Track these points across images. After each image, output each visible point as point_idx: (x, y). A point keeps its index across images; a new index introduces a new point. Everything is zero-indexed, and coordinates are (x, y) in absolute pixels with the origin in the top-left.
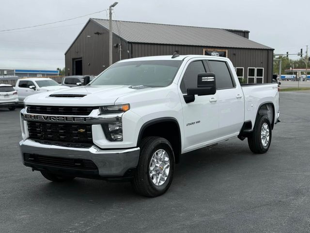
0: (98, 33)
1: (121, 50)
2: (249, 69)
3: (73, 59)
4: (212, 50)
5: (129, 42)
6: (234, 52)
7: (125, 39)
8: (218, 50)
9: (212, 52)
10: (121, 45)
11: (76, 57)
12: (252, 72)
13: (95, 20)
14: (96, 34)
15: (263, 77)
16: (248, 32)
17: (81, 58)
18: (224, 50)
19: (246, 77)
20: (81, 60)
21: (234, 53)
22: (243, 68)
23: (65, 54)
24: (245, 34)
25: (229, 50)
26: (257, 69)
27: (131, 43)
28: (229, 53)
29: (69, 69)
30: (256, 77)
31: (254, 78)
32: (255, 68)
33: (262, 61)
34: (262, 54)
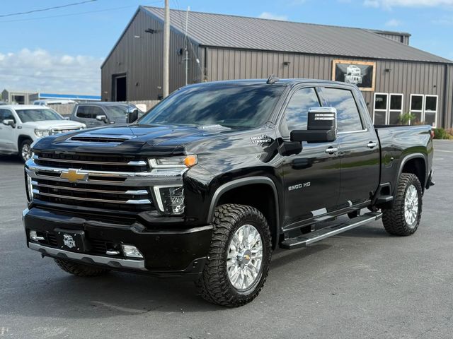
0: (151, 31)
1: (187, 59)
2: (413, 97)
3: (114, 76)
4: (349, 62)
5: (201, 46)
6: (388, 65)
7: (195, 40)
8: (360, 63)
9: (348, 65)
10: (188, 50)
11: (117, 73)
12: (417, 103)
13: (147, 9)
14: (147, 31)
15: (436, 112)
16: (408, 36)
17: (125, 74)
18: (369, 63)
19: (406, 110)
20: (125, 78)
21: (388, 68)
22: (402, 95)
23: (102, 68)
24: (403, 37)
25: (379, 63)
26: (427, 97)
27: (205, 47)
28: (379, 68)
29: (106, 92)
30: (424, 111)
31: (420, 113)
32: (423, 95)
33: (435, 84)
34: (435, 71)
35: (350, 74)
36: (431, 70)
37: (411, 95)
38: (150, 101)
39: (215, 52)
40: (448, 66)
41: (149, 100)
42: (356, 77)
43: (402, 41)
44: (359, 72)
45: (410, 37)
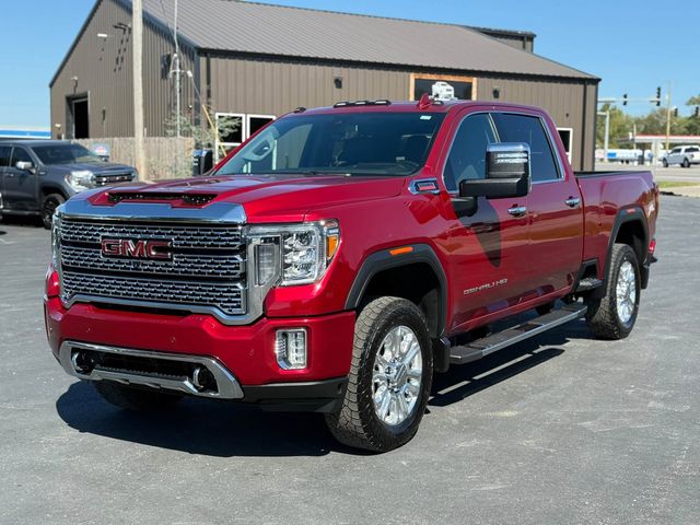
0: (122, 26)
1: (178, 70)
3: (70, 100)
8: (452, 78)
9: (435, 83)
14: (116, 26)
15: (570, 153)
17: (87, 96)
18: (467, 79)
20: (87, 102)
23: (51, 86)
28: (481, 87)
29: (58, 126)
34: (568, 92)
35: (437, 95)
38: (116, 139)
41: (113, 136)
43: (524, 46)
45: (535, 39)
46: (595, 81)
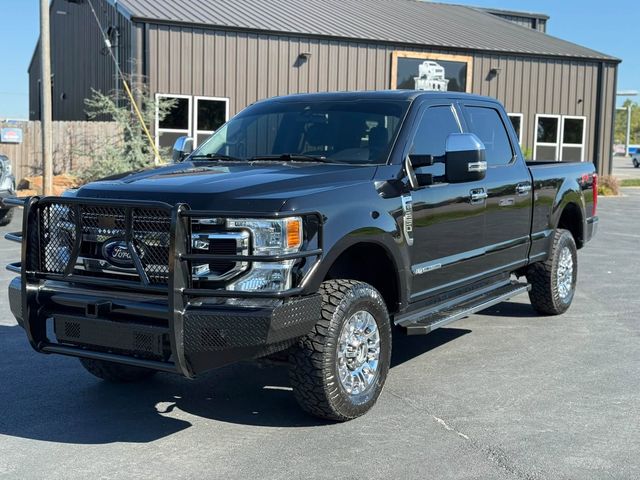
2: (540, 118)
4: (422, 55)
5: (133, 19)
6: (493, 63)
8: (443, 57)
9: (422, 61)
12: (548, 128)
15: (582, 146)
16: (543, 20)
18: (460, 59)
19: (528, 142)
21: (495, 67)
22: (521, 115)
24: (535, 21)
25: (478, 58)
26: (566, 120)
27: (142, 22)
28: (478, 67)
30: (560, 145)
31: (554, 148)
32: (558, 116)
33: (580, 97)
34: (581, 74)
35: (424, 77)
36: (573, 73)
37: (538, 116)
39: (163, 34)
40: (604, 64)
42: (437, 83)
43: (534, 27)
44: (443, 74)
45: (548, 21)
46: (615, 63)
